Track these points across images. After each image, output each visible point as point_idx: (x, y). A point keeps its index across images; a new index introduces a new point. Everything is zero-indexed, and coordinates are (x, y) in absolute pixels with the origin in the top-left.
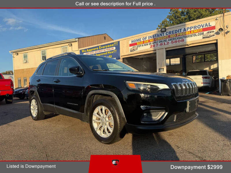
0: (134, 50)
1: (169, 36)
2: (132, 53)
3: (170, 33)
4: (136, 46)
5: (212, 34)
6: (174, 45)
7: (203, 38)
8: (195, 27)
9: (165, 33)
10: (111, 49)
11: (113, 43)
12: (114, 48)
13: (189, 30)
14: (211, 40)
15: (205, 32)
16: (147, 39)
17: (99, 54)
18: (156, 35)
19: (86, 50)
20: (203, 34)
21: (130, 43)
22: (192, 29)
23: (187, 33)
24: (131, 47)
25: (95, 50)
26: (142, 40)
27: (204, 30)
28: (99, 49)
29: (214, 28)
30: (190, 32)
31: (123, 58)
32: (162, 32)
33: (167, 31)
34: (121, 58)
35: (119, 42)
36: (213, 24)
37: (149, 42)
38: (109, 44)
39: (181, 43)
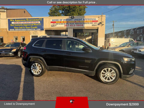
0: (54, 26)
1: (75, 22)
2: (52, 27)
3: (76, 19)
4: (55, 23)
5: (96, 24)
6: (78, 27)
7: (92, 26)
8: (89, 19)
9: (73, 19)
10: (37, 22)
11: (38, 19)
12: (39, 22)
13: (86, 20)
14: (96, 27)
15: (93, 23)
16: (63, 20)
17: (26, 24)
18: (68, 19)
19: (14, 19)
20: (92, 23)
21: (51, 21)
22: (88, 20)
23: (85, 21)
24: (52, 24)
25: (23, 21)
26: (59, 21)
27: (93, 21)
28: (26, 21)
29: (97, 21)
30: (87, 21)
31: (46, 30)
32: (71, 18)
33: (74, 18)
34: (44, 29)
35: (43, 19)
36: (97, 19)
37: (64, 22)
38: (35, 19)
39: (81, 27)
